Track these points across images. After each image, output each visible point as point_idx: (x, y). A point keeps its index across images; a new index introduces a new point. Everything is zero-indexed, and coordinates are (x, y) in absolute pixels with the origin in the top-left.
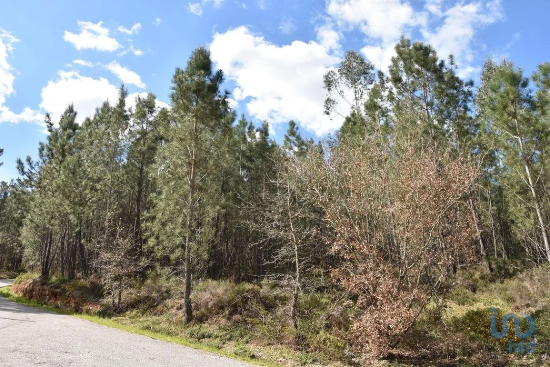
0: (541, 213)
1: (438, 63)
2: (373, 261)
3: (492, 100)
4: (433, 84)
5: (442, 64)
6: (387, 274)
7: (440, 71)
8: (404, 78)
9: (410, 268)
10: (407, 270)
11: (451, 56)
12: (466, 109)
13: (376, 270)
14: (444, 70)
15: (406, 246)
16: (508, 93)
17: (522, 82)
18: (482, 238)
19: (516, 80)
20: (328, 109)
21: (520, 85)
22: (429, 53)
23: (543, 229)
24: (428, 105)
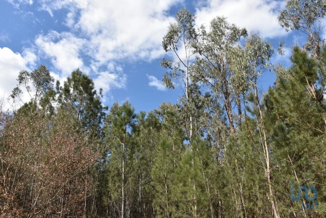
0: (124, 189)
1: (93, 91)
2: (9, 204)
3: (116, 119)
4: (87, 101)
5: (95, 92)
6: (17, 216)
7: (93, 95)
8: (71, 91)
9: (37, 214)
10: (34, 215)
11: (101, 90)
12: (100, 122)
13: (9, 212)
14: (95, 96)
15: (39, 197)
16: (125, 119)
17: (133, 115)
18: (87, 200)
19: (130, 113)
20: (15, 94)
21: (131, 117)
22: (90, 84)
23: (123, 200)
24: (80, 111)
